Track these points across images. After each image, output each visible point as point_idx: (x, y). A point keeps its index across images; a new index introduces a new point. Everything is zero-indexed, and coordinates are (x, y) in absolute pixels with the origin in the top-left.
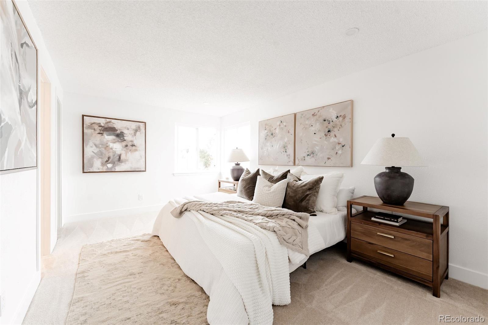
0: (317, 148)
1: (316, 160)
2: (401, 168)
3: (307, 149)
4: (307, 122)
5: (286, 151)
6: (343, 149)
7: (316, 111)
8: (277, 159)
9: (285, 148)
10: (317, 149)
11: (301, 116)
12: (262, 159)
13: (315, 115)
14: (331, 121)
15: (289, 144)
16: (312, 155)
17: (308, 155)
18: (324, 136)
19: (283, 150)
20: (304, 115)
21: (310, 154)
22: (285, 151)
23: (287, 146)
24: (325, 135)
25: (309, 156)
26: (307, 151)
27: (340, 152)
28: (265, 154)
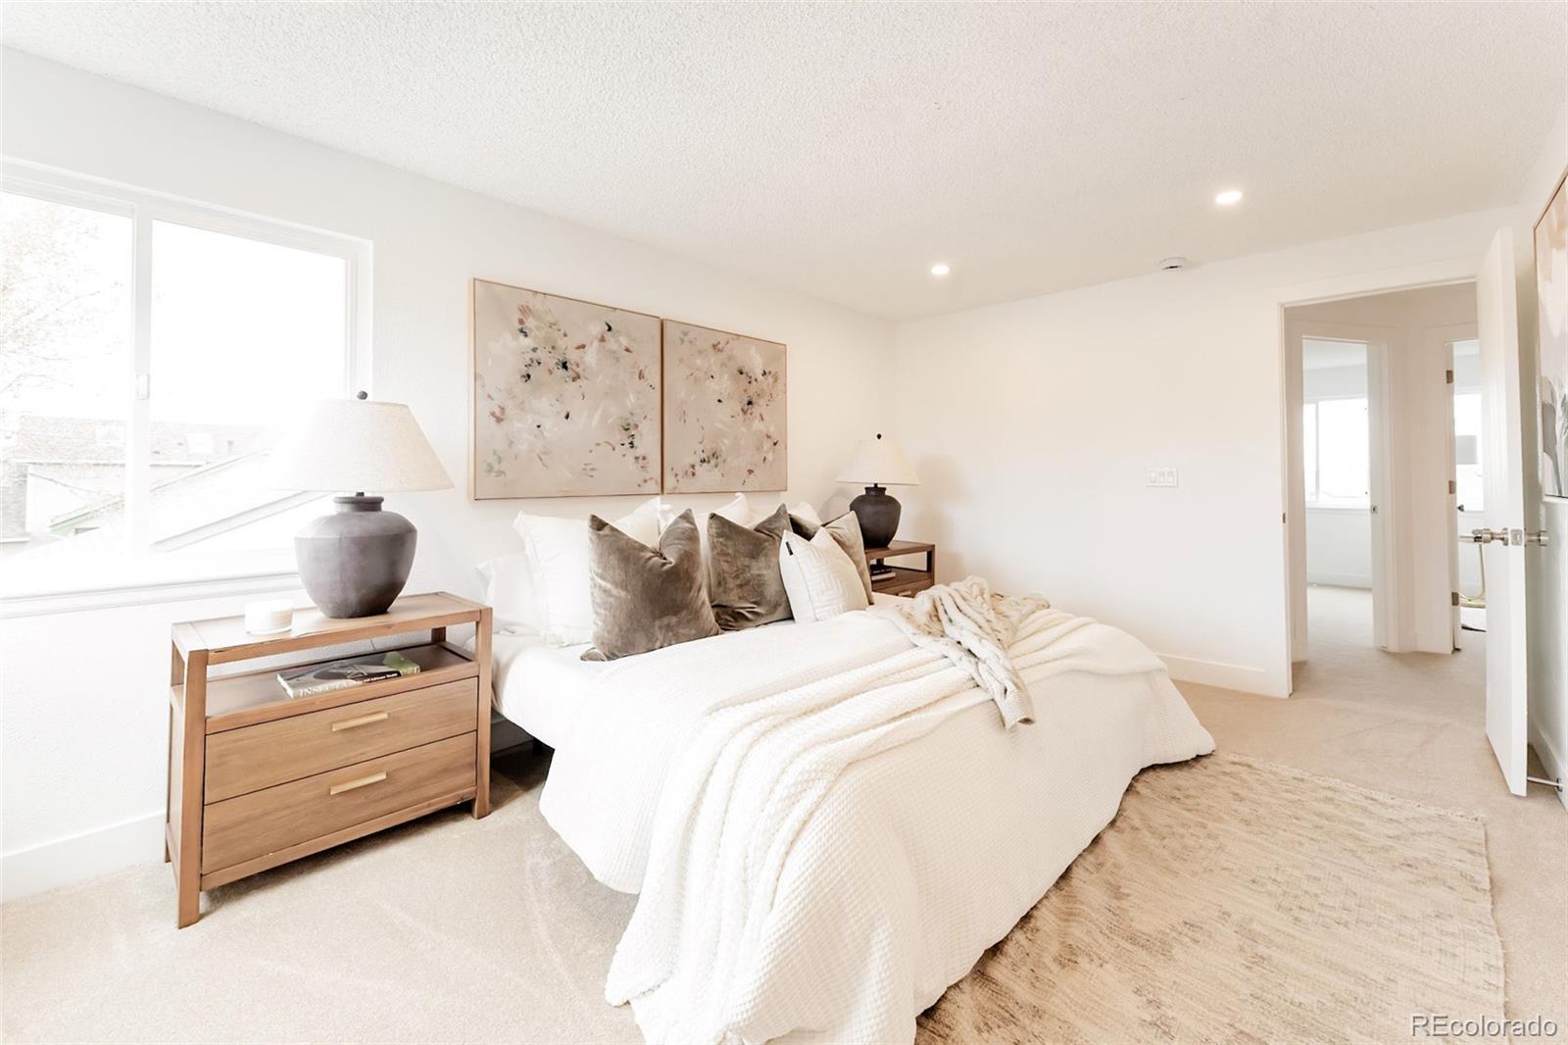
0: (726, 441)
1: (723, 476)
2: (885, 489)
3: (700, 443)
4: (698, 361)
5: (631, 443)
6: (774, 452)
7: (722, 339)
8: (593, 469)
9: (627, 430)
10: (725, 445)
11: (682, 336)
12: (501, 473)
13: (719, 350)
14: (753, 378)
15: (645, 417)
16: (713, 462)
17: (703, 461)
18: (741, 413)
19: (621, 437)
20: (691, 336)
21: (708, 458)
22: (627, 442)
23: (637, 426)
24: (743, 410)
25: (705, 464)
26: (701, 447)
27: (770, 457)
28: (524, 447)
